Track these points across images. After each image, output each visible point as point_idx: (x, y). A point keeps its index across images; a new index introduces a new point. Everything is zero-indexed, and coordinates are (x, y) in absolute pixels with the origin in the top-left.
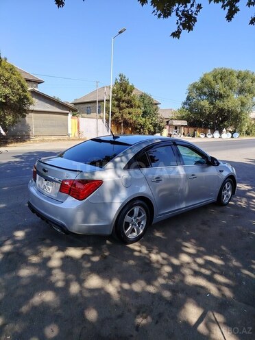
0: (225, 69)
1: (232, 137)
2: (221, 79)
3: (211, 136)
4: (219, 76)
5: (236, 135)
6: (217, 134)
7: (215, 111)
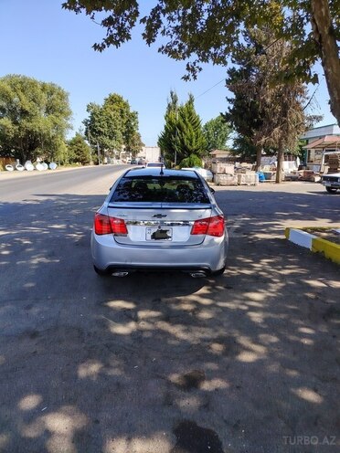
0: (25, 78)
1: (49, 169)
2: (23, 91)
3: (23, 168)
4: (19, 86)
5: (53, 165)
6: (29, 165)
7: (23, 134)
